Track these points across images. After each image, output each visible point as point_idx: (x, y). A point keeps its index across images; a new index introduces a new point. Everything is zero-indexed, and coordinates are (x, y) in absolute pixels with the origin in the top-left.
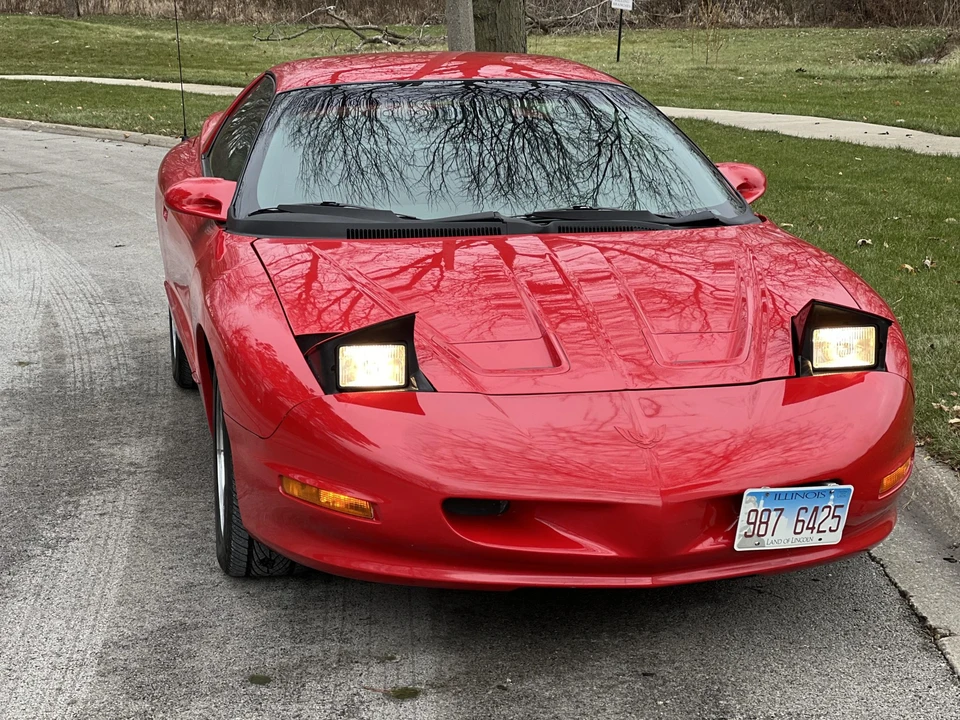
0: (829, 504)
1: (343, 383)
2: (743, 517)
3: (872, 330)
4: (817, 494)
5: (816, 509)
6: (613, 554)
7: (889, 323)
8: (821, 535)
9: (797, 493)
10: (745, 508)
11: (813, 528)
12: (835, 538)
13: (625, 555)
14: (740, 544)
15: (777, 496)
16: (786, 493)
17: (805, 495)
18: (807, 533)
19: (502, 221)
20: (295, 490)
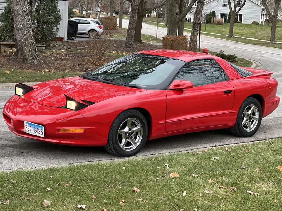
0: (40, 129)
2: (25, 126)
4: (37, 126)
5: (37, 129)
8: (40, 134)
9: (33, 124)
10: (25, 124)
11: (38, 132)
12: (43, 136)
14: (26, 131)
15: (30, 124)
16: (31, 124)
17: (35, 125)
18: (37, 133)
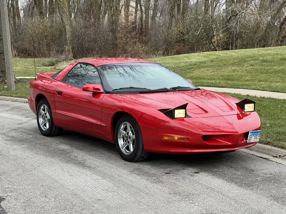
0: (258, 134)
1: (175, 117)
2: (249, 136)
3: (253, 104)
6: (231, 144)
7: (255, 103)
8: (257, 140)
10: (249, 134)
13: (233, 144)
14: (248, 141)
15: (253, 132)
17: (256, 132)
18: (255, 139)
19: (167, 89)
20: (166, 138)
